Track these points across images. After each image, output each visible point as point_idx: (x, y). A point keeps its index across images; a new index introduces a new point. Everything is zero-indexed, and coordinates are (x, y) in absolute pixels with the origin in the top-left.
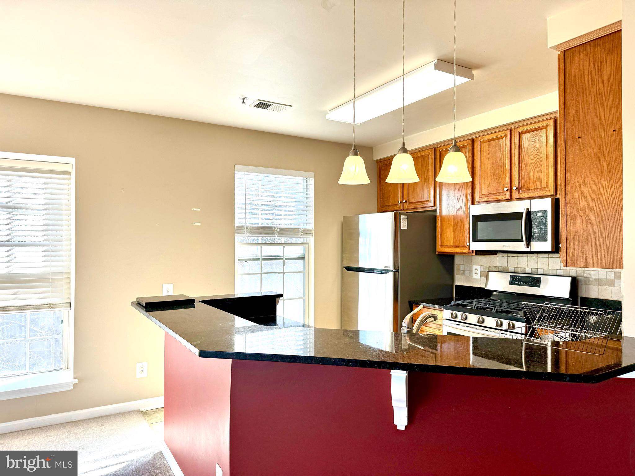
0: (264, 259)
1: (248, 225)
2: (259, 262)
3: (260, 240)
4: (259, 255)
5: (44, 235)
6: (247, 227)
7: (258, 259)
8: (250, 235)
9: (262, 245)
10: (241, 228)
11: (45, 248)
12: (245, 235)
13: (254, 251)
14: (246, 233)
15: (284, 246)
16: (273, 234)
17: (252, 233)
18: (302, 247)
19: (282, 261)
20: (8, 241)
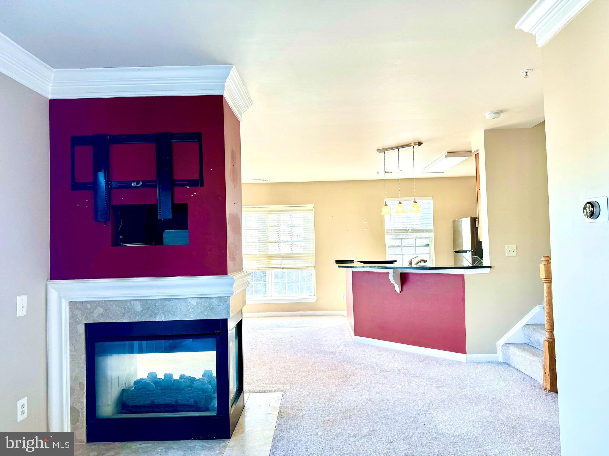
0: (403, 247)
1: (392, 229)
2: (401, 248)
3: (401, 236)
4: (400, 244)
5: (303, 237)
8: (394, 234)
9: (402, 239)
10: (389, 230)
11: (304, 243)
12: (391, 234)
13: (398, 242)
15: (415, 239)
16: (407, 233)
18: (428, 240)
19: (415, 247)
20: (291, 240)
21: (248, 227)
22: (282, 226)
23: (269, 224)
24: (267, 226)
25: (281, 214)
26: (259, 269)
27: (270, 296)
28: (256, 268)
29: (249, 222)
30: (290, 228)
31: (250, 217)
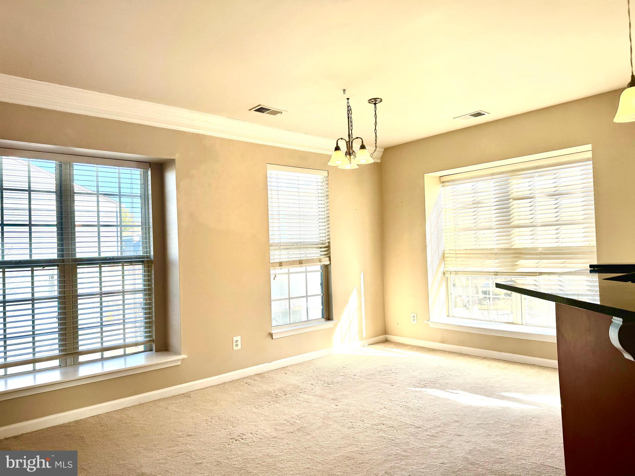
5: (582, 215)
20: (557, 221)
21: (478, 203)
22: (537, 195)
23: (515, 195)
24: (509, 199)
25: (537, 174)
26: (497, 275)
27: (520, 324)
28: (493, 272)
29: (480, 194)
30: (555, 199)
31: (481, 185)
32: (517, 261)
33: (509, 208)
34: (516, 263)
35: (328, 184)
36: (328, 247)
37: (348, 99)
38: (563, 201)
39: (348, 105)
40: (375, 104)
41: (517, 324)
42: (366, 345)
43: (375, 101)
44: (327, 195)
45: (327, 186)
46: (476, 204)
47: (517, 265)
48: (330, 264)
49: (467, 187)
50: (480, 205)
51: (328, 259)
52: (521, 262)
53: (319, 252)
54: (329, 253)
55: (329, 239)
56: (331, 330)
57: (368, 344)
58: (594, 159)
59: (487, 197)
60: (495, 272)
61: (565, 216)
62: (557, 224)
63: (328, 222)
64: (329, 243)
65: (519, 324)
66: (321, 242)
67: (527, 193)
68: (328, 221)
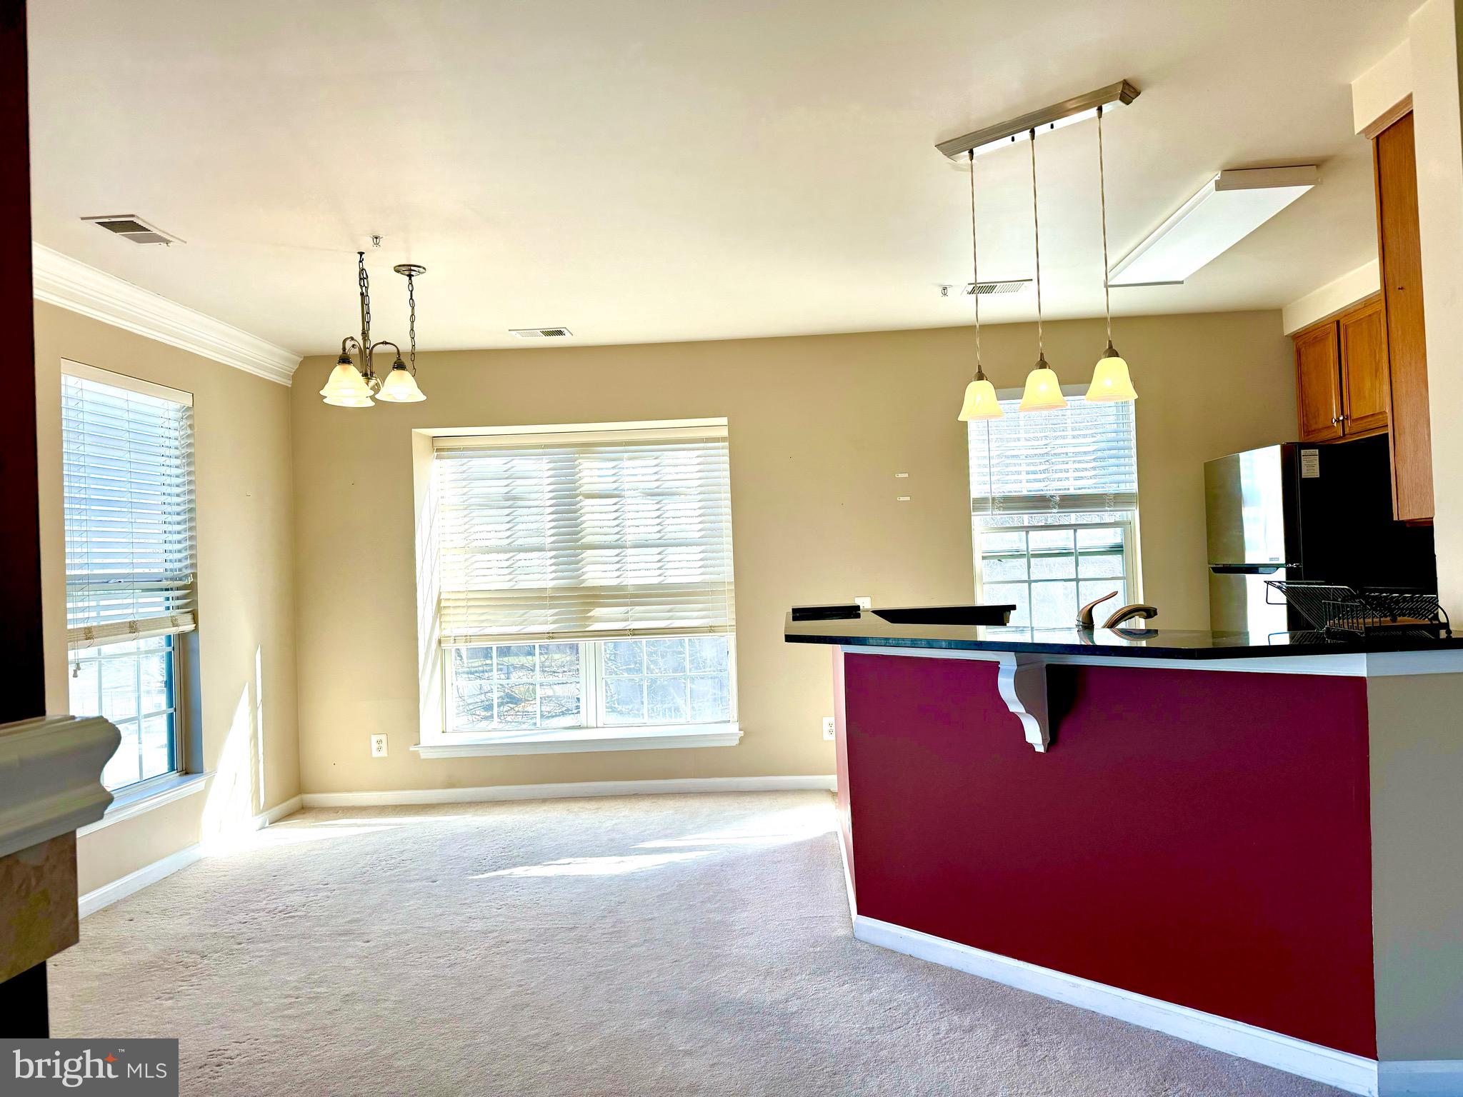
0: (1033, 556)
1: (994, 495)
2: (1025, 560)
3: (1026, 519)
4: (1023, 548)
5: (700, 530)
6: (993, 499)
7: (1022, 556)
8: (1001, 512)
9: (1028, 529)
10: (984, 500)
11: (703, 548)
12: (990, 513)
13: (1015, 541)
14: (993, 509)
15: (1076, 530)
16: (1049, 507)
17: (1005, 509)
18: (1119, 530)
19: (1073, 558)
20: (659, 539)
21: (515, 498)
22: (626, 493)
23: (585, 489)
24: (577, 496)
25: (626, 455)
26: (553, 638)
27: (592, 726)
28: (544, 633)
29: (519, 482)
30: (656, 501)
31: (522, 465)
32: (590, 611)
33: (575, 512)
34: (589, 615)
35: (191, 426)
36: (192, 589)
37: (361, 254)
38: (670, 505)
39: (361, 266)
40: (410, 276)
41: (587, 728)
42: (267, 825)
43: (408, 270)
44: (189, 455)
45: (189, 432)
46: (512, 500)
47: (590, 617)
48: (196, 629)
49: (494, 464)
50: (520, 503)
51: (189, 617)
52: (598, 612)
53: (162, 599)
54: (195, 602)
55: (193, 566)
56: (200, 797)
57: (271, 822)
58: (732, 439)
59: (536, 488)
60: (548, 633)
61: (672, 532)
62: (662, 544)
63: (193, 524)
64: (195, 575)
65: (591, 728)
66: (169, 574)
67: (608, 487)
68: (191, 519)
